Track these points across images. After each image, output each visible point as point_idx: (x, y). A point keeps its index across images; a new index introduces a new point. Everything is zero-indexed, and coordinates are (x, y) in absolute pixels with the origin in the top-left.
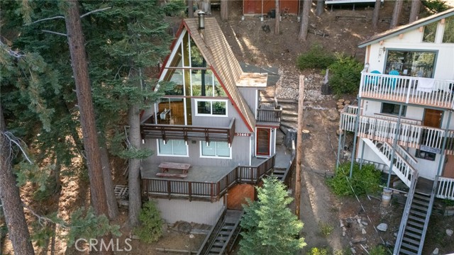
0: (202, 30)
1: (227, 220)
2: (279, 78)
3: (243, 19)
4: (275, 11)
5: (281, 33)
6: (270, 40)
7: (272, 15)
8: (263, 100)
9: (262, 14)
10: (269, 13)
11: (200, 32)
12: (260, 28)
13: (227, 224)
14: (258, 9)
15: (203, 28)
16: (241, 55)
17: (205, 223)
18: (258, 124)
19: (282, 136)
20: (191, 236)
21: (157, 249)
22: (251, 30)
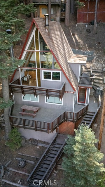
0: (47, 27)
1: (58, 141)
2: (94, 58)
3: (77, 26)
4: (94, 21)
5: (96, 33)
6: (90, 37)
7: (92, 23)
8: (84, 70)
9: (87, 23)
10: (91, 23)
11: (45, 28)
12: (85, 31)
13: (58, 144)
14: (85, 20)
15: (48, 25)
16: (74, 45)
17: (46, 141)
18: (80, 85)
19: (93, 91)
20: (38, 148)
21: (18, 153)
22: (80, 32)
